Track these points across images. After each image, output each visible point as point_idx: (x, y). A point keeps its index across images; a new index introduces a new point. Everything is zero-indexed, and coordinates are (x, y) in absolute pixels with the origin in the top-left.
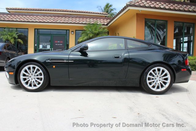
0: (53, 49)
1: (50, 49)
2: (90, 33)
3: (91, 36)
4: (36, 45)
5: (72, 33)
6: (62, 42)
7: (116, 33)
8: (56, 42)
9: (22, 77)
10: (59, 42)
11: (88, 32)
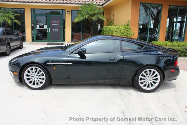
0: (49, 29)
1: (47, 29)
2: (86, 13)
3: (86, 17)
4: (33, 25)
5: (68, 13)
6: (58, 22)
7: (111, 14)
8: (52, 22)
9: (25, 77)
10: (55, 22)
11: (84, 13)
